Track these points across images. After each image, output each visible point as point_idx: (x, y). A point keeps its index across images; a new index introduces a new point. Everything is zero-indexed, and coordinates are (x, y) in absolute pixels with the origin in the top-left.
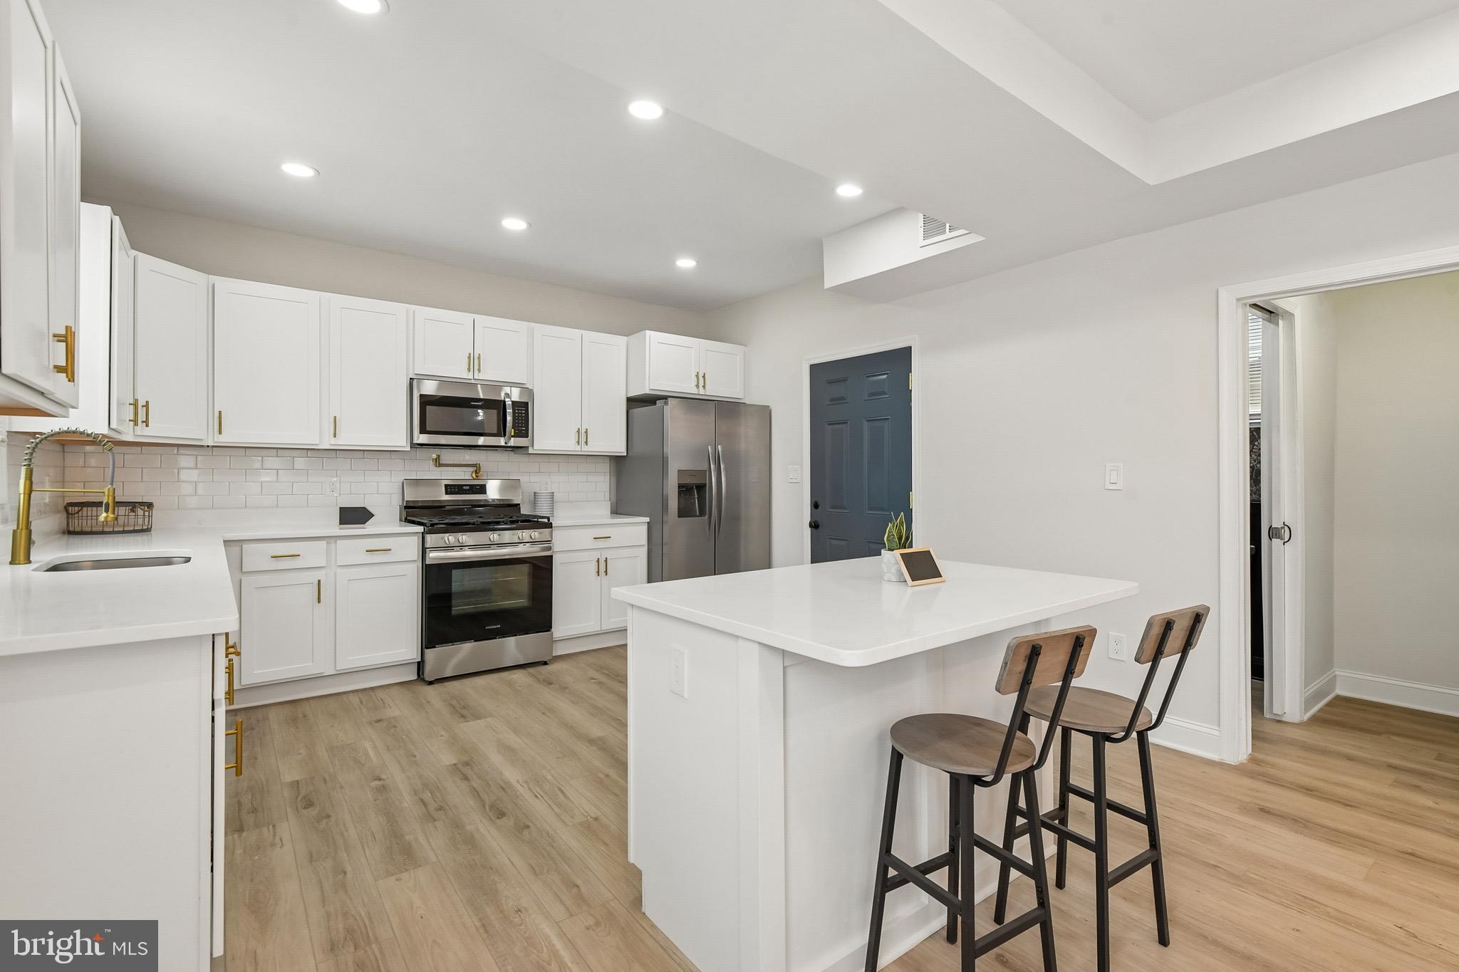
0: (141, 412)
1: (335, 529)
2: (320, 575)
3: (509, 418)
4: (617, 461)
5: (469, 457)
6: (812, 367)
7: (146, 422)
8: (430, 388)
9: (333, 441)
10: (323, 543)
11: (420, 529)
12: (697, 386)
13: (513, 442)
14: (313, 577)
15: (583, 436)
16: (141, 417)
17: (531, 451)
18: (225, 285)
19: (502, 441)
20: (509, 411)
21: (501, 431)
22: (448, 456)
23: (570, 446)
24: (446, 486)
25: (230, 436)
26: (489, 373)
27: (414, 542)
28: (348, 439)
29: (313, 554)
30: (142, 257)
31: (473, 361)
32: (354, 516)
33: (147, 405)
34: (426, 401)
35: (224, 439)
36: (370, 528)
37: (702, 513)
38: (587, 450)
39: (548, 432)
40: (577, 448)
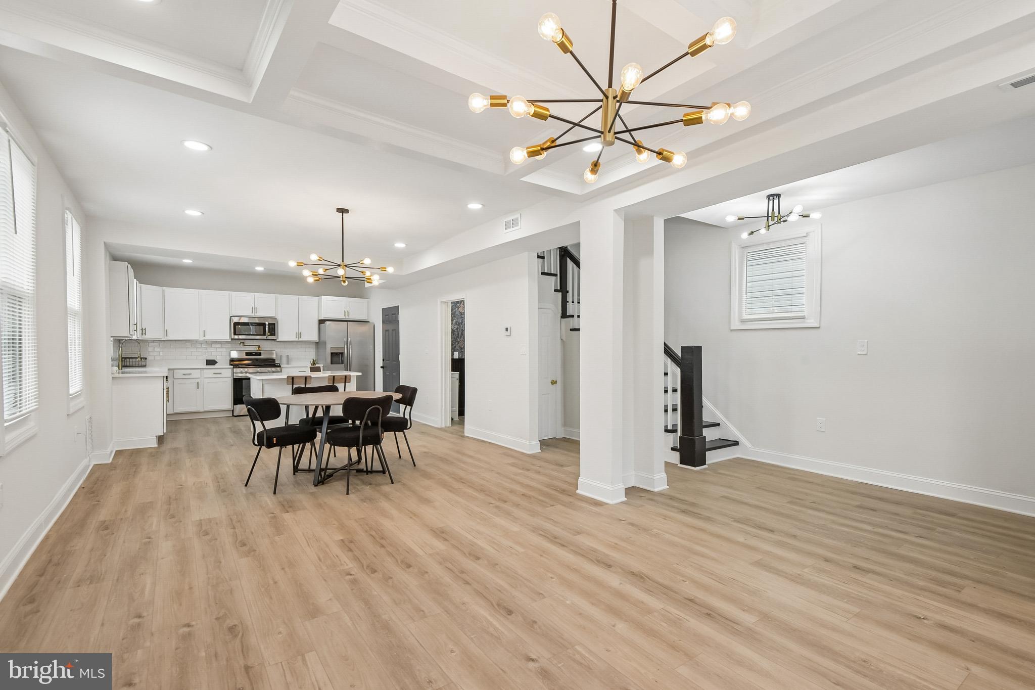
0: (143, 331)
1: (204, 366)
2: (198, 380)
3: (267, 329)
4: (316, 342)
5: (255, 342)
6: (383, 309)
7: (145, 334)
8: (236, 320)
9: (204, 338)
10: (199, 370)
11: (232, 367)
12: (345, 315)
13: (269, 337)
14: (196, 381)
15: (299, 335)
16: (144, 332)
17: (277, 340)
18: (167, 290)
19: (264, 337)
20: (267, 326)
21: (264, 334)
22: (247, 342)
23: (293, 338)
24: (246, 353)
25: (169, 337)
26: (261, 313)
27: (229, 372)
28: (209, 337)
29: (196, 374)
30: (144, 286)
31: (254, 309)
32: (211, 362)
33: (145, 329)
34: (236, 324)
35: (169, 338)
36: (216, 366)
37: (342, 363)
38: (300, 340)
39: (284, 333)
40: (296, 340)
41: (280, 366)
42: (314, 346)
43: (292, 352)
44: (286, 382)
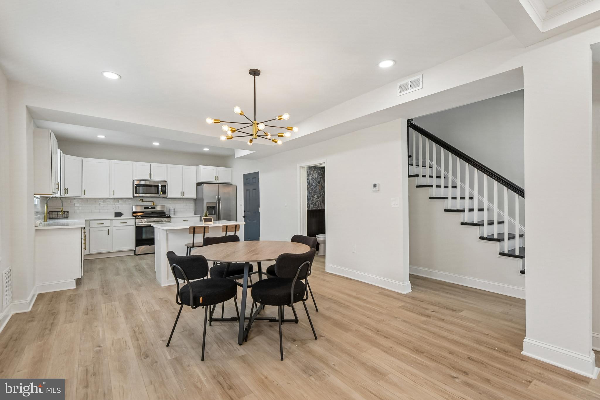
0: (66, 191)
1: (114, 217)
2: (109, 228)
3: (160, 189)
4: (195, 199)
5: (151, 199)
6: (244, 175)
7: (67, 193)
8: (136, 183)
9: (113, 196)
10: (110, 221)
11: (135, 217)
12: (216, 180)
13: (162, 196)
14: (107, 229)
15: (183, 194)
16: (66, 192)
17: (167, 198)
18: (85, 160)
19: (158, 195)
20: (160, 187)
21: (158, 193)
22: (145, 199)
23: (179, 196)
24: (144, 207)
25: (87, 196)
26: (155, 178)
27: (133, 221)
28: (116, 196)
29: (107, 223)
30: (66, 156)
31: (150, 175)
32: (118, 214)
33: (67, 189)
34: (137, 186)
35: (86, 196)
36: (122, 217)
37: (215, 214)
38: (184, 197)
39: (172, 193)
40: (181, 197)
41: (170, 217)
42: (193, 202)
43: (178, 206)
44: (189, 231)
